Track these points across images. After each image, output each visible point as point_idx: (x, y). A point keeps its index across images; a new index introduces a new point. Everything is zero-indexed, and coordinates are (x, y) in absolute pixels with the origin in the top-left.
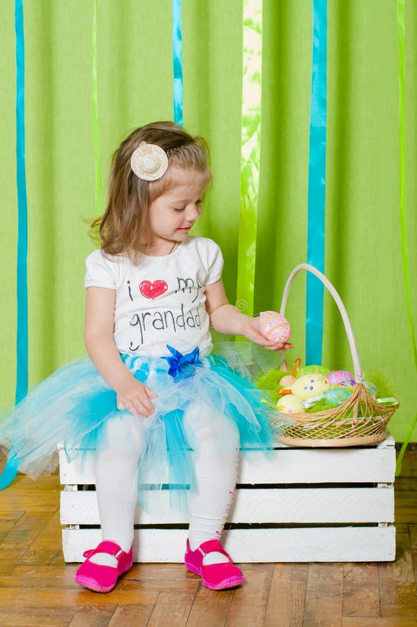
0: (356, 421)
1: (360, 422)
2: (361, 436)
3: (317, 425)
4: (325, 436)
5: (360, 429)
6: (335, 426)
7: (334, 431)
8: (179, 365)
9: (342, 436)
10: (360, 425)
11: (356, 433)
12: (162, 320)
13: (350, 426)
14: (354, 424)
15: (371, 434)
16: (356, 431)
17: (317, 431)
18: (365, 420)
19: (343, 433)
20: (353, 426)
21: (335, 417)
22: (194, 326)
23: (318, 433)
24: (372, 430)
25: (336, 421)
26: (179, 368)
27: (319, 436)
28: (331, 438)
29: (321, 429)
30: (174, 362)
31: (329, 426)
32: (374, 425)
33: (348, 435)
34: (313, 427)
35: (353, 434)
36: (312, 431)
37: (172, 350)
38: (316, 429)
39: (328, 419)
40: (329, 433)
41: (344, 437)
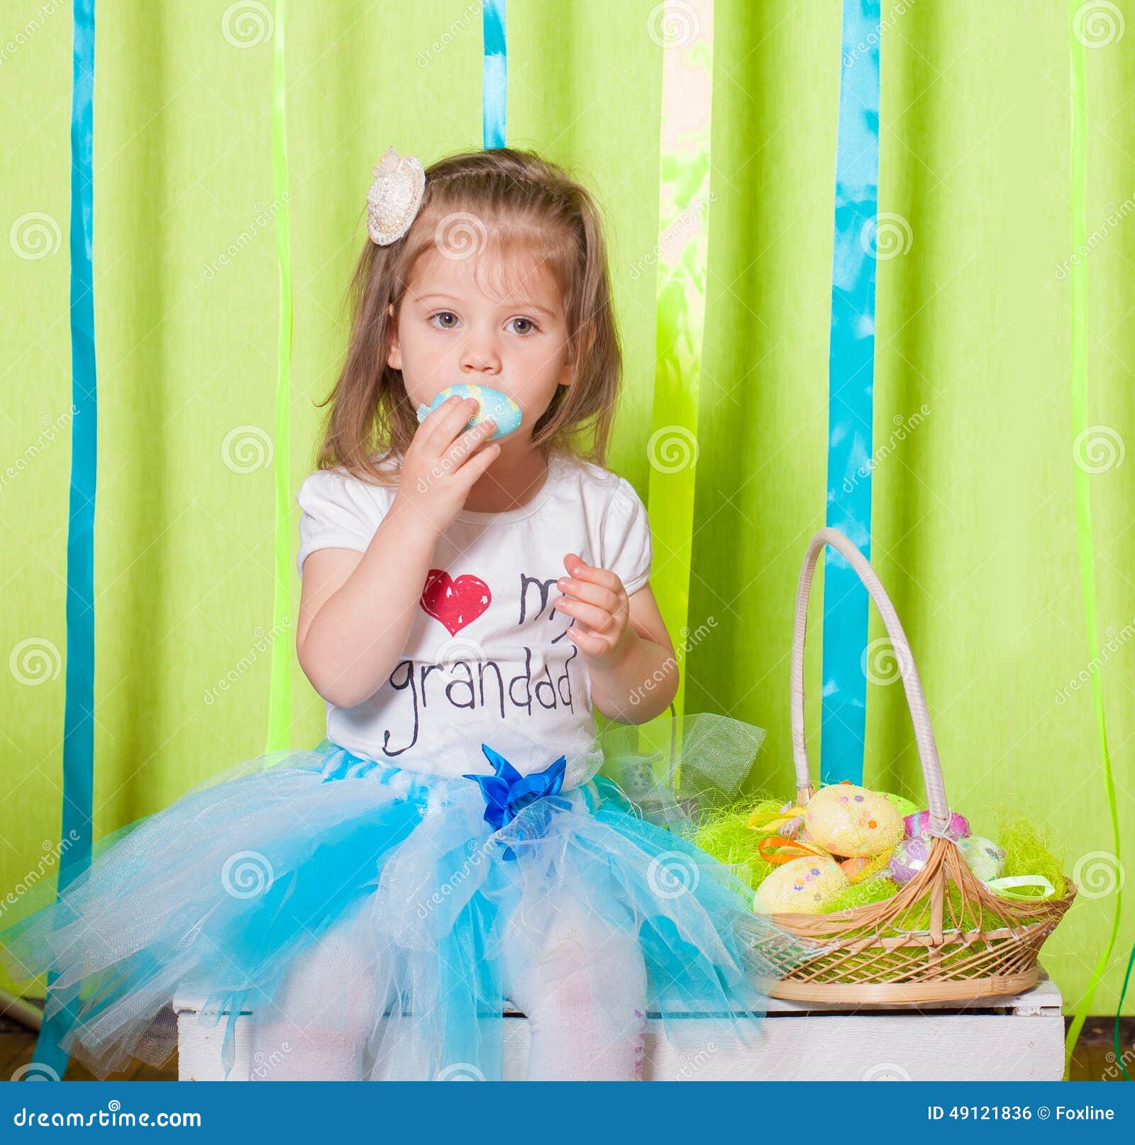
0: (937, 938)
1: (948, 939)
2: (955, 978)
3: (836, 946)
4: (856, 974)
5: (952, 959)
6: (883, 949)
7: (880, 961)
8: (510, 799)
9: (903, 975)
10: (948, 948)
11: (940, 970)
12: (471, 685)
13: (924, 949)
14: (934, 946)
15: (985, 975)
16: (942, 965)
17: (837, 962)
18: (961, 935)
19: (904, 969)
20: (932, 951)
21: (879, 926)
22: (554, 705)
23: (840, 966)
24: (986, 963)
25: (881, 936)
26: (510, 807)
27: (842, 973)
28: (873, 981)
29: (845, 957)
30: (499, 792)
31: (865, 949)
32: (990, 949)
33: (918, 975)
34: (826, 951)
35: (932, 972)
36: (824, 960)
37: (496, 761)
38: (832, 955)
39: (860, 929)
40: (868, 968)
41: (907, 980)
